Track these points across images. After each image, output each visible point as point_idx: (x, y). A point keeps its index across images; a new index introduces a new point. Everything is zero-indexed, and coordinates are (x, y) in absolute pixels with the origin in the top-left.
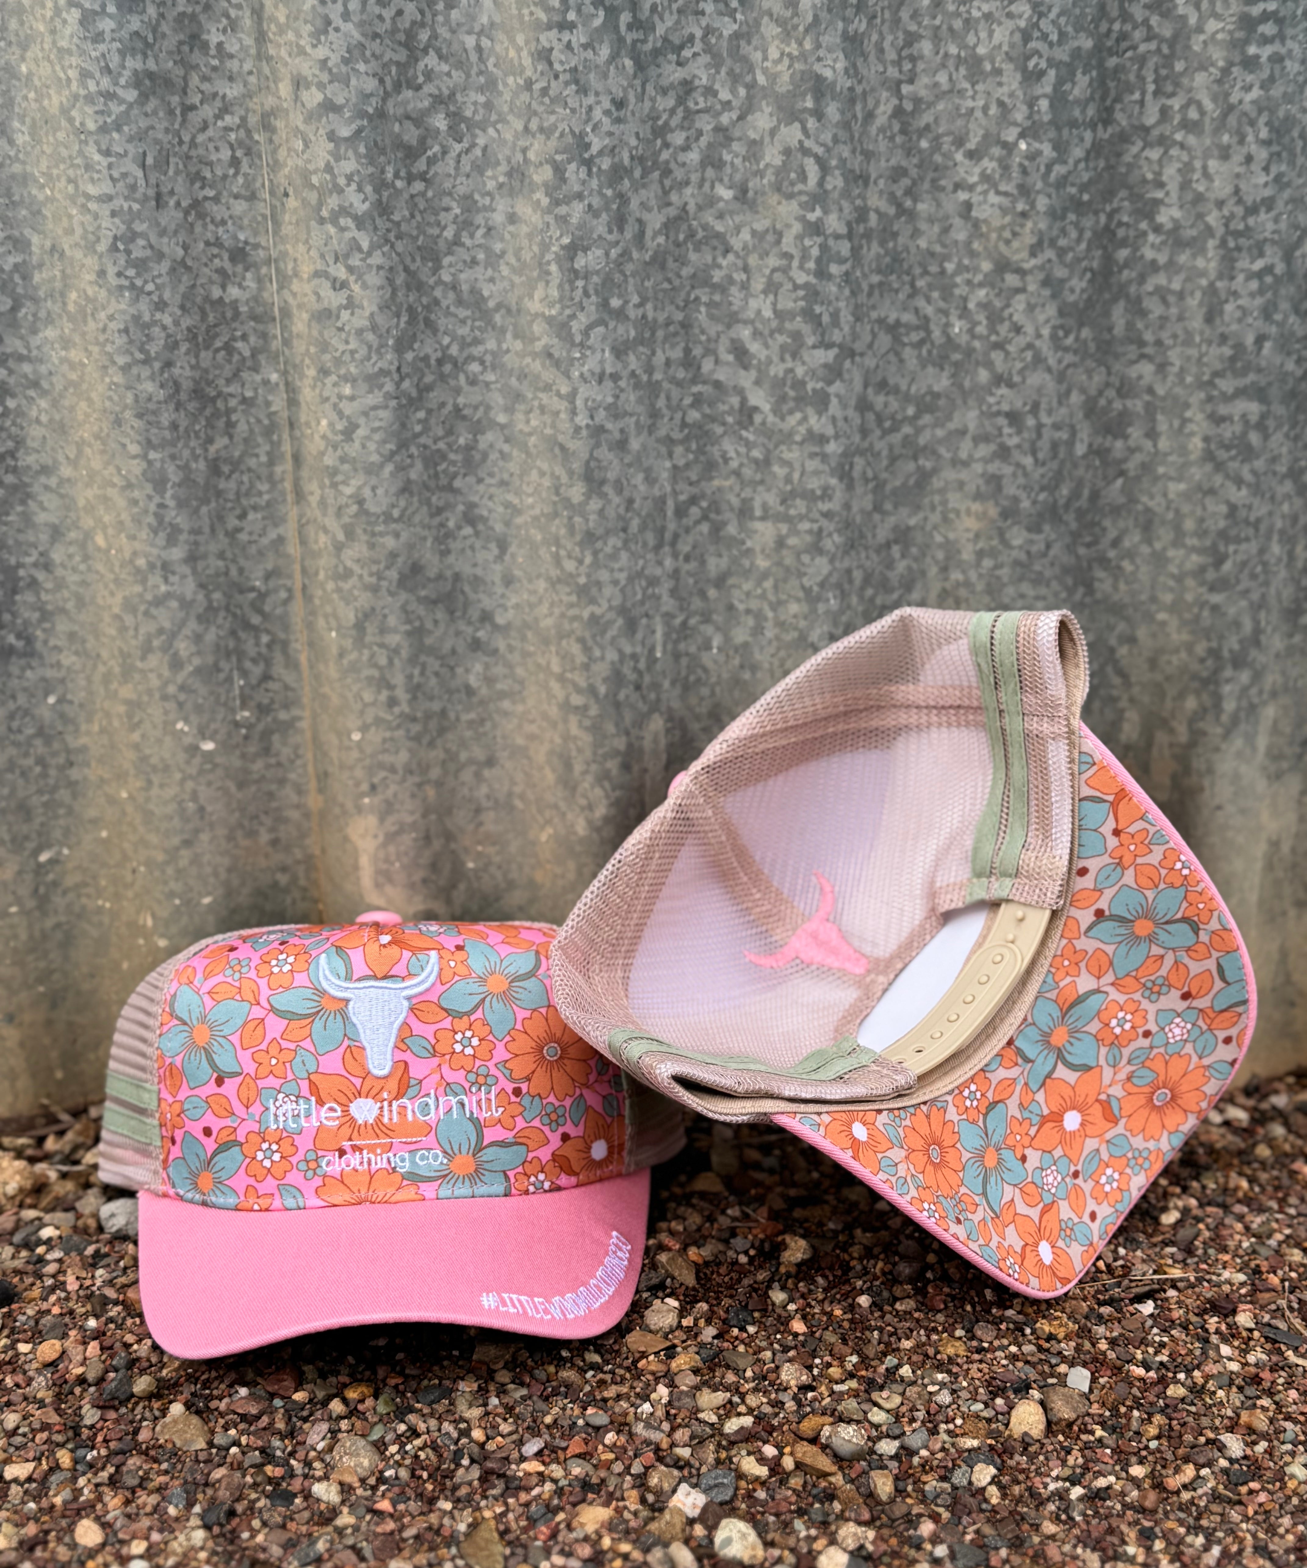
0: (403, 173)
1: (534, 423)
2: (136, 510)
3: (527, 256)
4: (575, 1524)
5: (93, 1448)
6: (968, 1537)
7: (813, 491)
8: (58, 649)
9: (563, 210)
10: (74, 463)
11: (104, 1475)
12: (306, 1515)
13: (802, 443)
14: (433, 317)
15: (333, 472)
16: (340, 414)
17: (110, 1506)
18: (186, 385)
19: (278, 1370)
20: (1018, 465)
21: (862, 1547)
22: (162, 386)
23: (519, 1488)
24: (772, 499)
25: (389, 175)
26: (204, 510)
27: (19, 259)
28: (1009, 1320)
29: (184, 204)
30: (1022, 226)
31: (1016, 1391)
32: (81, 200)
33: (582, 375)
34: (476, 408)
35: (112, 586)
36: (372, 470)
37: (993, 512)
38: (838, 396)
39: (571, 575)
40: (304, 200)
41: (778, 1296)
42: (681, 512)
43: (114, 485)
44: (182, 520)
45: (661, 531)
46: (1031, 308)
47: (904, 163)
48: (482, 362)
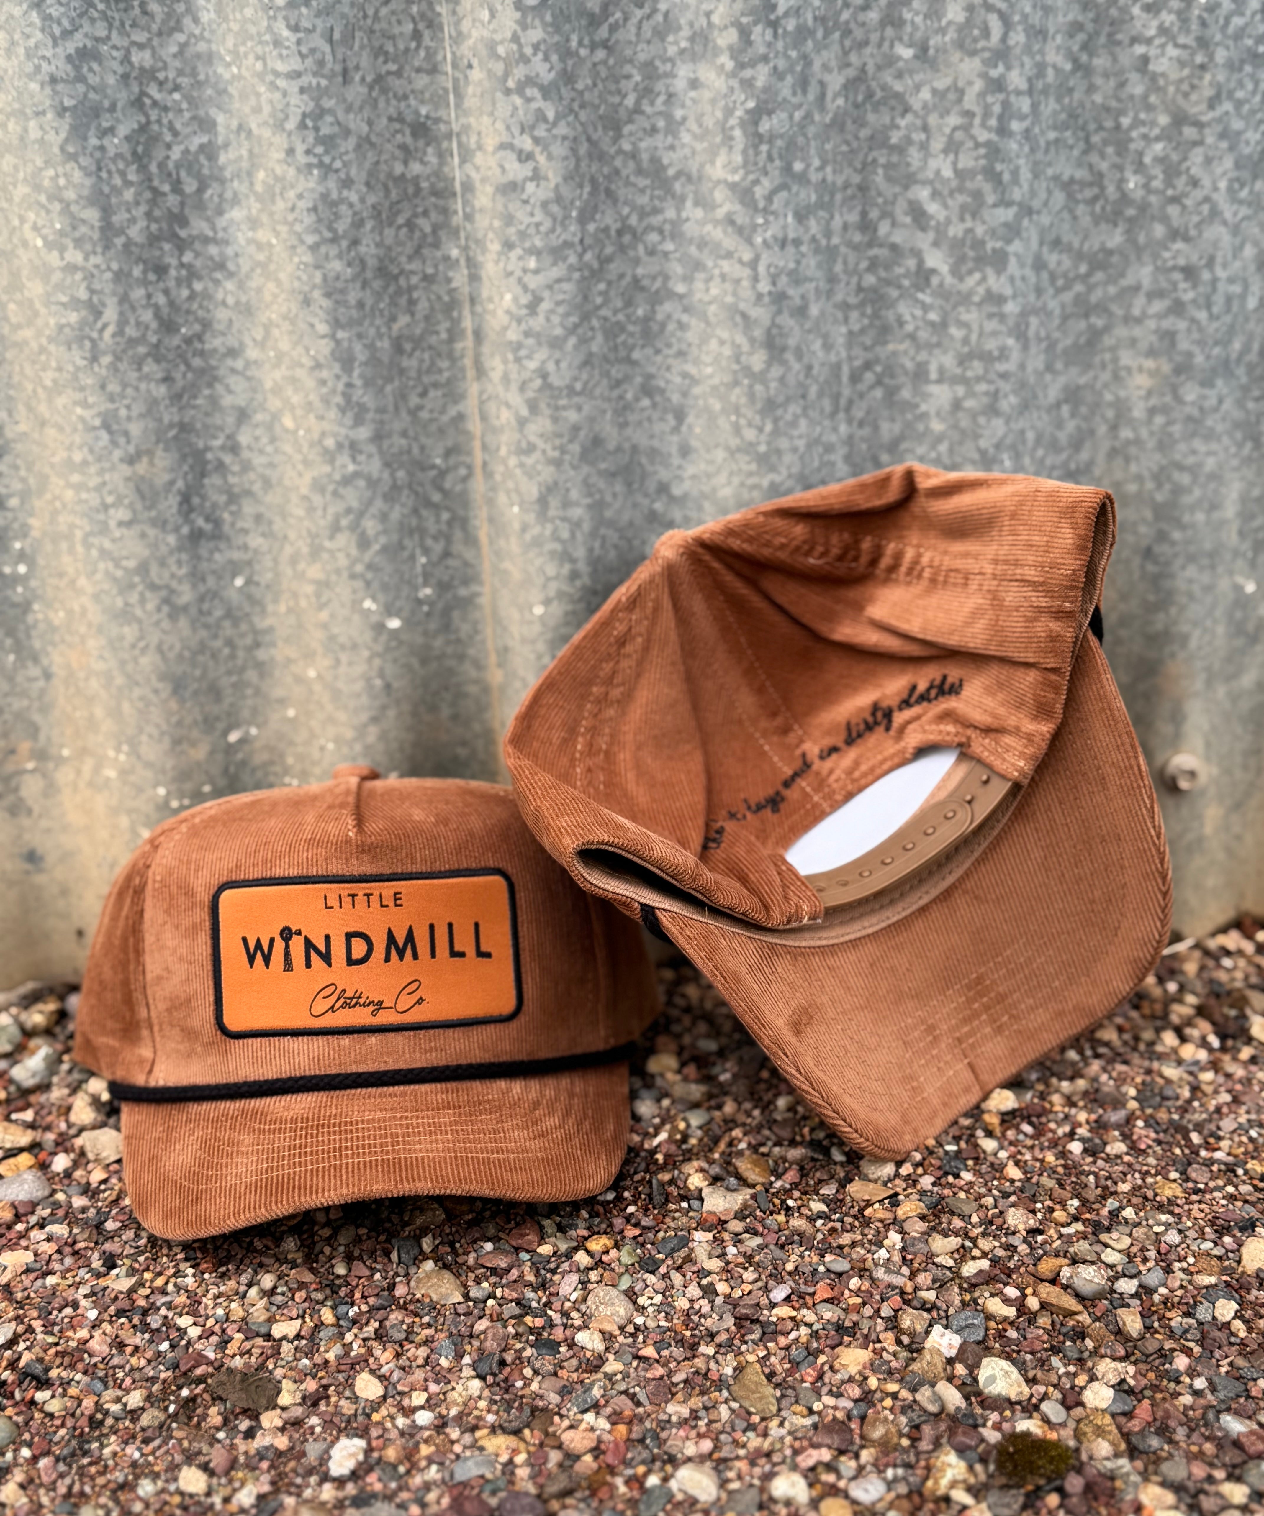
0: (586, 41)
1: (714, 291)
2: (324, 390)
3: (709, 122)
4: (837, 1366)
5: (353, 1304)
6: (1223, 1370)
7: (990, 352)
8: (245, 531)
9: (748, 73)
10: (262, 345)
11: (370, 1330)
12: (574, 1362)
13: (979, 305)
14: (613, 187)
15: (519, 346)
16: (525, 288)
17: (383, 1361)
18: (372, 263)
19: (518, 1225)
20: (1193, 320)
21: (1123, 1381)
22: (349, 265)
23: (775, 1332)
24: (948, 361)
25: (574, 44)
26: (389, 388)
27: (205, 139)
28: (1219, 1162)
29: (369, 79)
30: (1201, 78)
31: (1242, 1230)
32: (270, 78)
33: (765, 242)
34: (654, 278)
35: (300, 467)
36: (556, 344)
37: (1166, 368)
38: (1017, 255)
39: (751, 444)
40: (489, 71)
41: (989, 1145)
42: (855, 378)
43: (302, 366)
44: (368, 400)
45: (836, 397)
46: (1208, 161)
47: (1080, 18)
48: (661, 232)
